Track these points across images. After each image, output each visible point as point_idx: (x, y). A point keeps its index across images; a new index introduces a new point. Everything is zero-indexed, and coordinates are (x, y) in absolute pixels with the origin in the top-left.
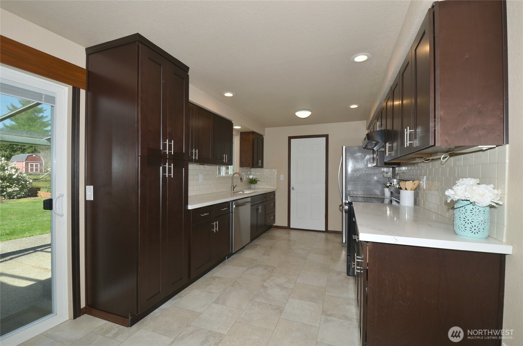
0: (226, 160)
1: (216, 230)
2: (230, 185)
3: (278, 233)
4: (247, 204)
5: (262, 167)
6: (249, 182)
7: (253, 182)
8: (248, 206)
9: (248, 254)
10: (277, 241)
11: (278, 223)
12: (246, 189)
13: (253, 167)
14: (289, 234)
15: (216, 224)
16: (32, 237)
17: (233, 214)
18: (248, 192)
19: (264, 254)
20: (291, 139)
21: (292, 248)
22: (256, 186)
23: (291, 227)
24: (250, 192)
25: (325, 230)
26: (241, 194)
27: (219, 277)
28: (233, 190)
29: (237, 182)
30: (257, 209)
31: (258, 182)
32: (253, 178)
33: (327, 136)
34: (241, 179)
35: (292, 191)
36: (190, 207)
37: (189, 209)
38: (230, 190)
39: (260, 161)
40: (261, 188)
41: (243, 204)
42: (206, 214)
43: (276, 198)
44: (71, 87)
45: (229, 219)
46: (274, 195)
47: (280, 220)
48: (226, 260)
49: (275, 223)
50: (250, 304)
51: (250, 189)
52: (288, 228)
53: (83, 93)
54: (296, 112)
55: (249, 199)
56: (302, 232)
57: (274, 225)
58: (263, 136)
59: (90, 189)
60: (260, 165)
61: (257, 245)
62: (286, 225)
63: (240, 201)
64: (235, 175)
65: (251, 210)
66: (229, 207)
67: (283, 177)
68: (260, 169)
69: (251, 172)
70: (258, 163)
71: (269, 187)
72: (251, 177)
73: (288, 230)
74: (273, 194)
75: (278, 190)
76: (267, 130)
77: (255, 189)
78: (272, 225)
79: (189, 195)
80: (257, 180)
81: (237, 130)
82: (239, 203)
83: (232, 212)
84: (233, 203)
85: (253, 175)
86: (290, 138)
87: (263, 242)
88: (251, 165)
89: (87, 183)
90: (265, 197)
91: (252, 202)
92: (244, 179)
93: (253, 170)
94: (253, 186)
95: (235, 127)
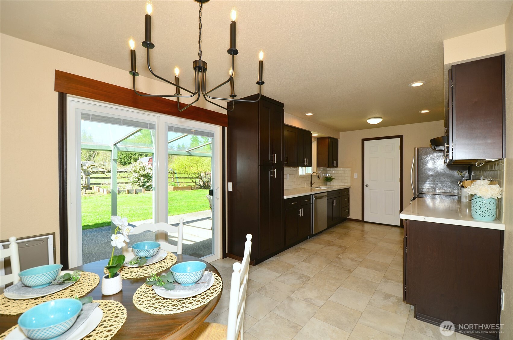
0: (306, 163)
1: (301, 215)
2: (309, 182)
3: (352, 225)
4: (324, 197)
5: (337, 166)
6: (325, 180)
7: (329, 179)
8: (325, 200)
9: (326, 237)
10: (351, 230)
11: (352, 216)
12: (322, 185)
13: (329, 167)
14: (363, 226)
15: (301, 210)
16: (174, 216)
17: (313, 205)
18: (324, 188)
19: (339, 238)
20: (365, 141)
21: (364, 236)
22: (332, 183)
23: (365, 221)
24: (326, 188)
25: (399, 225)
26: (318, 190)
27: (304, 249)
28: (312, 186)
29: (315, 180)
30: (333, 203)
31: (333, 180)
32: (328, 176)
33: (401, 137)
34: (318, 177)
35: (365, 188)
36: (285, 197)
37: (284, 198)
38: (310, 186)
39: (335, 162)
40: (336, 185)
41: (321, 198)
42: (294, 203)
43: (350, 194)
44: (221, 126)
45: (310, 208)
46: (349, 191)
47: (354, 213)
48: (308, 240)
49: (349, 216)
50: (328, 265)
51: (326, 185)
52: (362, 221)
53: (226, 128)
54: (368, 119)
55: (326, 194)
56: (376, 225)
57: (348, 218)
58: (338, 140)
59: (231, 184)
60: (335, 165)
61: (333, 232)
62: (360, 218)
63: (318, 195)
64: (313, 174)
65: (327, 203)
66: (310, 199)
67: (357, 176)
68: (335, 168)
69: (326, 171)
70: (333, 163)
71: (344, 184)
72: (327, 175)
73: (362, 223)
74: (347, 190)
75: (352, 187)
76: (341, 134)
77: (330, 185)
78: (346, 218)
79: (285, 189)
80: (333, 178)
81: (315, 137)
82: (318, 196)
83: (312, 203)
84: (313, 196)
85: (329, 174)
86: (363, 140)
87: (339, 230)
88: (327, 165)
89: (229, 181)
90: (340, 192)
91: (328, 196)
92: (321, 177)
93: (328, 169)
94: (328, 183)
95: (313, 135)
